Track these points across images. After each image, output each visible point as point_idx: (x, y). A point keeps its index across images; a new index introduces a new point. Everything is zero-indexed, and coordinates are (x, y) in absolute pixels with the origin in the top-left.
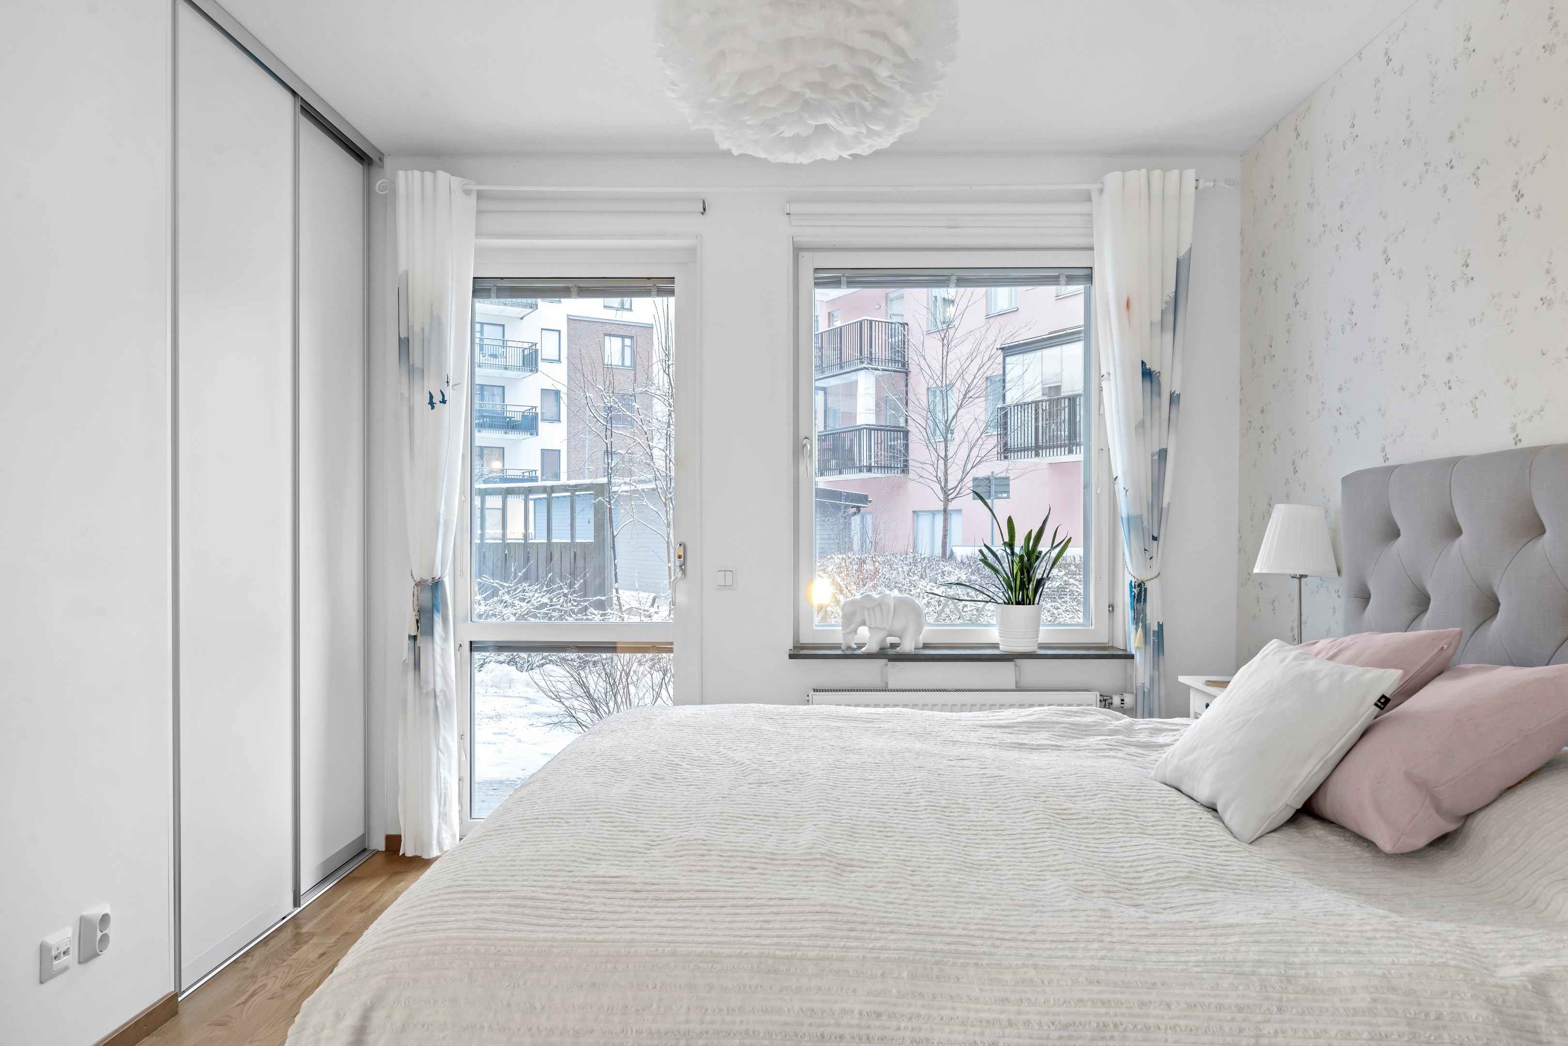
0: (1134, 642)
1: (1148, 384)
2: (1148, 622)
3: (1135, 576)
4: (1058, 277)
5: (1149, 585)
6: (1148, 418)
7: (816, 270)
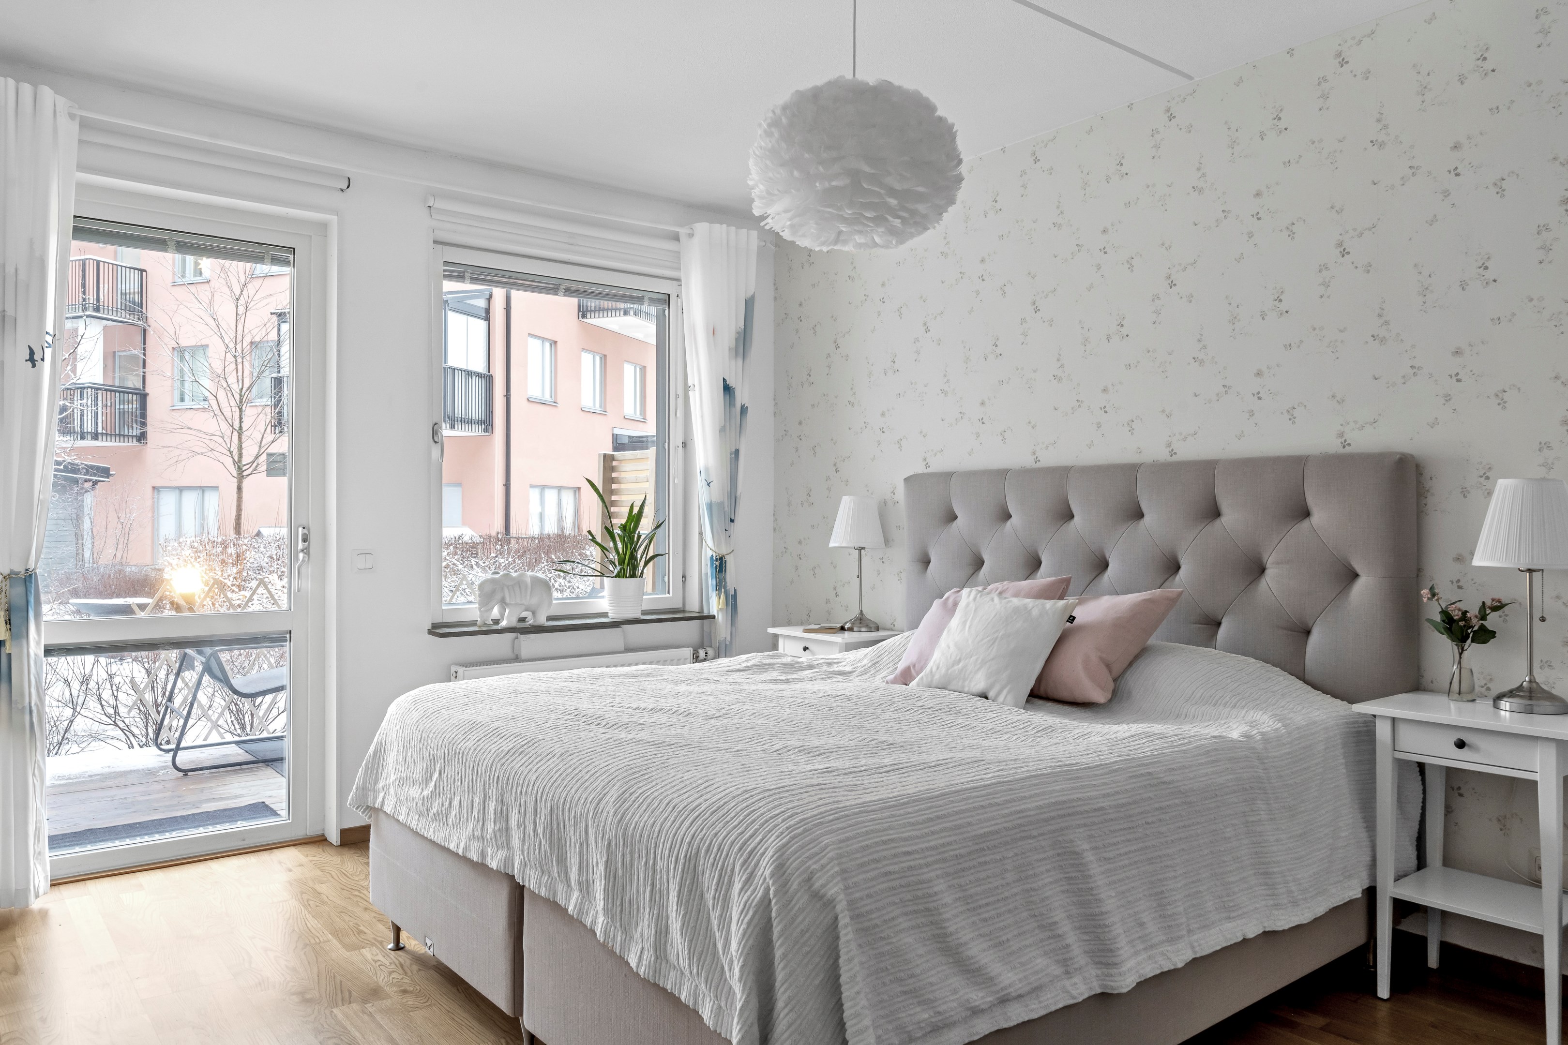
0: (715, 605)
1: (728, 397)
2: (728, 588)
3: (717, 551)
4: (643, 298)
5: (728, 558)
6: (728, 425)
7: (446, 263)
